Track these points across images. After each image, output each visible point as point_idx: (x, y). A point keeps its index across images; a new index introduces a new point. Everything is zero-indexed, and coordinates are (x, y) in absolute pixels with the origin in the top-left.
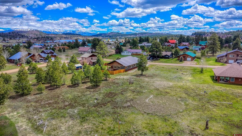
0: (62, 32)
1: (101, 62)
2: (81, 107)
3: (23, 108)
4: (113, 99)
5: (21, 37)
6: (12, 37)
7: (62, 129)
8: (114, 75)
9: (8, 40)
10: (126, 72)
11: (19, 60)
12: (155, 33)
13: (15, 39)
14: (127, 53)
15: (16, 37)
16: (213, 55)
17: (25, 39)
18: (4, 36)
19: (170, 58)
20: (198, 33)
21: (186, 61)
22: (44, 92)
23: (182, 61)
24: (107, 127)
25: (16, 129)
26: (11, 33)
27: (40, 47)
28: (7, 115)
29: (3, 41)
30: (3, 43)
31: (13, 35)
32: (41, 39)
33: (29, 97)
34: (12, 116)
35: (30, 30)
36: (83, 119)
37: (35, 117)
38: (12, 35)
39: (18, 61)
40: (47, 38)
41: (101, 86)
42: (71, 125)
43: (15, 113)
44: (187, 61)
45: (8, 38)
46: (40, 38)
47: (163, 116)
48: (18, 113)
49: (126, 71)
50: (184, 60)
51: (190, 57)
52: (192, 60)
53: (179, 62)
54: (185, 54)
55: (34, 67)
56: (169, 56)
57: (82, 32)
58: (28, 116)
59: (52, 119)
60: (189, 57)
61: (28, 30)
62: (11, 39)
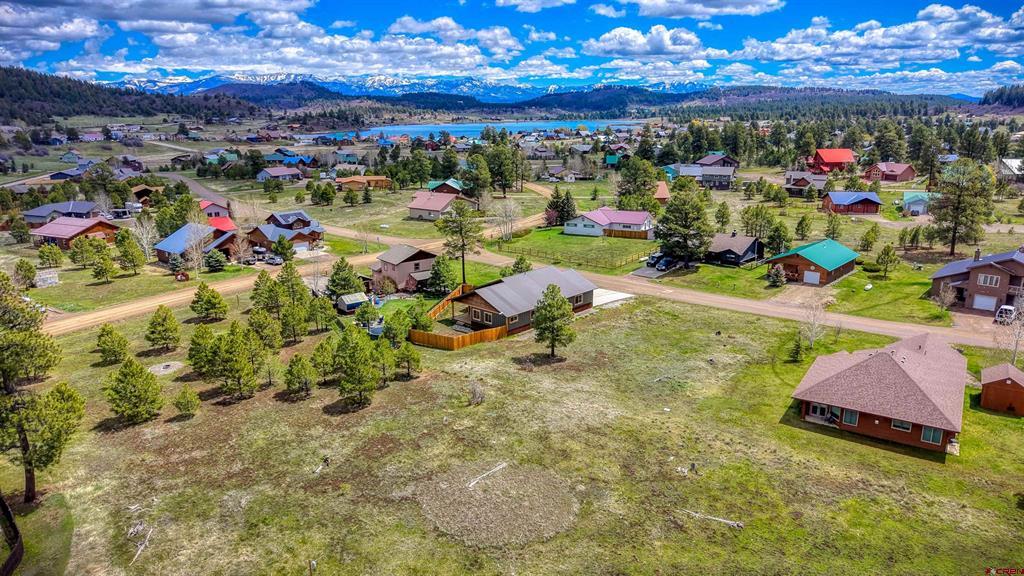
0: (403, 86)
1: (443, 282)
2: (267, 486)
3: (119, 470)
4: (375, 465)
5: (247, 113)
6: (214, 114)
7: (180, 558)
8: (456, 351)
9: (198, 129)
10: (511, 339)
11: (182, 255)
12: (806, 88)
13: (225, 124)
14: (585, 226)
15: (229, 115)
16: (952, 253)
17: (259, 121)
18: (188, 108)
19: (742, 264)
20: (1014, 92)
21: (793, 287)
22: (198, 413)
23: (778, 287)
24: (296, 567)
25: (70, 543)
26: (210, 98)
27: (292, 176)
28: (68, 493)
29: (179, 136)
30: (177, 142)
31: (216, 105)
32: (316, 121)
33: (149, 431)
34: (78, 497)
35: (283, 77)
36: (252, 530)
37: (133, 507)
38: (213, 107)
39: (180, 260)
40: (338, 118)
41: (373, 405)
42: (209, 547)
43: (90, 489)
44: (805, 284)
45: (201, 118)
46: (313, 117)
47: (479, 549)
48: (98, 488)
49: (511, 332)
50: (790, 280)
51: (818, 268)
52: (822, 284)
53: (766, 288)
54: (798, 255)
55: (209, 302)
56: (738, 257)
57: (485, 87)
58: (118, 500)
59: (172, 519)
60: (813, 268)
61: (279, 79)
62: (209, 122)
